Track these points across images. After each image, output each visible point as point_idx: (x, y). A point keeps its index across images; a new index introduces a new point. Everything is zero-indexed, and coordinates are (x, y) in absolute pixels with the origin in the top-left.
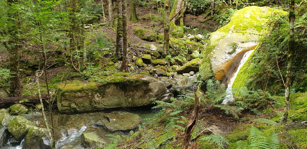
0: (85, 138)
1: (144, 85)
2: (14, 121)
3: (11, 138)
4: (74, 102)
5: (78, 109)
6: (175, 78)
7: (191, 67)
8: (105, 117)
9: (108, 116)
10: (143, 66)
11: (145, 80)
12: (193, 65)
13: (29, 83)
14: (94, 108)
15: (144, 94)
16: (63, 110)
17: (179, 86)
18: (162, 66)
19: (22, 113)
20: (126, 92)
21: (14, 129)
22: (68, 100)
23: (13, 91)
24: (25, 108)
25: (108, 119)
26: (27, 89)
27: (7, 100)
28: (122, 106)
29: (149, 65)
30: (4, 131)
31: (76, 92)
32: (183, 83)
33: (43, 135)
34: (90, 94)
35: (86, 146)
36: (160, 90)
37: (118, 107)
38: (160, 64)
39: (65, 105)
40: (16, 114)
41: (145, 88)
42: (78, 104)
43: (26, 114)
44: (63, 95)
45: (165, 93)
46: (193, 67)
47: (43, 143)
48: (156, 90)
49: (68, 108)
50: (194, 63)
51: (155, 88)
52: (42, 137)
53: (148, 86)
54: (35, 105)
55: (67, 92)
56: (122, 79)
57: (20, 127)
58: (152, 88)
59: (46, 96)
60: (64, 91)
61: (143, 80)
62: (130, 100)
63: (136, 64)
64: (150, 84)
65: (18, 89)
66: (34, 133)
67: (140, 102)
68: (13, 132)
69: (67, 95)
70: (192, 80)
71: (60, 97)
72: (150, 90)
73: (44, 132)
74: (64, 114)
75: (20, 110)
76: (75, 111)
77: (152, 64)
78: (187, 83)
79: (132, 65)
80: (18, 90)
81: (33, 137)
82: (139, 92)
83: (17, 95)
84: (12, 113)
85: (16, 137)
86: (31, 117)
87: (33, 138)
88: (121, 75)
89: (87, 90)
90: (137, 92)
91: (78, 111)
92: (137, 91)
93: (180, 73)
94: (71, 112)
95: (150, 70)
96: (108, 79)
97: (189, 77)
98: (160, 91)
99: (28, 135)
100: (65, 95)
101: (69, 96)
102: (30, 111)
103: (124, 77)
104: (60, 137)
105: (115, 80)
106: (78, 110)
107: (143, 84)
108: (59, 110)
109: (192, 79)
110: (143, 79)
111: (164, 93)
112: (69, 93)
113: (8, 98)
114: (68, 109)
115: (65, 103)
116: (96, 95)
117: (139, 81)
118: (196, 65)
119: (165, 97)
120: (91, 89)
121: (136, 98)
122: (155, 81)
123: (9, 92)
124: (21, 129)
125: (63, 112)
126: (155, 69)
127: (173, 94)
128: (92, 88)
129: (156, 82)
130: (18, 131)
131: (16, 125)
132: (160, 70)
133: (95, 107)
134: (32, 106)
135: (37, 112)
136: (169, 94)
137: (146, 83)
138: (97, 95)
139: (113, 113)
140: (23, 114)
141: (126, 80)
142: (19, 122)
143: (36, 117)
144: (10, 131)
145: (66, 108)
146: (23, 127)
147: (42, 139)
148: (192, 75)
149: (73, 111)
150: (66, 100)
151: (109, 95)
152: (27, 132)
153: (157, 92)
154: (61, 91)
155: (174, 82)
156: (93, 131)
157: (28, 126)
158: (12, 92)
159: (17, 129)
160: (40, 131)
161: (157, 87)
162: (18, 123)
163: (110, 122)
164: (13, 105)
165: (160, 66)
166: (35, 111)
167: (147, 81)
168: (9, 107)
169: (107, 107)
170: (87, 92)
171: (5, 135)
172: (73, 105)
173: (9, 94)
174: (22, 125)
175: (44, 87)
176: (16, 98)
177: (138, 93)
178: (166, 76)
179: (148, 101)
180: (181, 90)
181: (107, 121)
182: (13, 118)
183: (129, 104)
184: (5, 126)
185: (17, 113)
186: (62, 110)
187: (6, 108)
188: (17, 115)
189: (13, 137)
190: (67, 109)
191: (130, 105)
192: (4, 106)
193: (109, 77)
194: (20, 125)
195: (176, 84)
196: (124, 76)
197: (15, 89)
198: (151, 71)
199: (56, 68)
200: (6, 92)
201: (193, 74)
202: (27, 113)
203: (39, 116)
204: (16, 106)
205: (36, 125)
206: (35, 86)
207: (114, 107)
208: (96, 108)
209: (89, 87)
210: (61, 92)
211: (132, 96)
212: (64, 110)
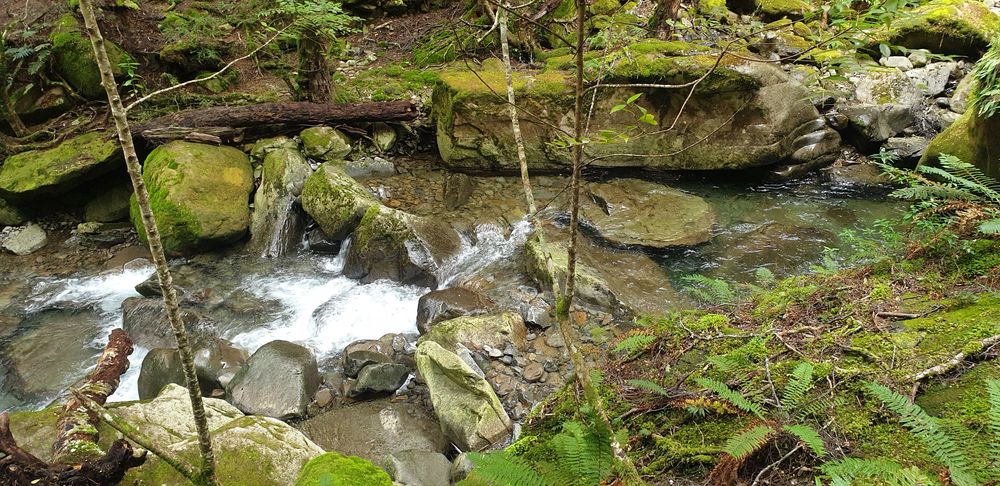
0: (537, 261)
1: (739, 94)
2: (316, 181)
3: (311, 229)
4: (493, 137)
5: (503, 162)
6: (846, 75)
7: (922, 31)
8: (591, 197)
9: (601, 194)
10: (723, 21)
11: (747, 72)
12: (932, 22)
13: (346, 61)
14: (554, 162)
15: (733, 125)
16: (457, 161)
17: (865, 105)
18: (799, 24)
19: (336, 156)
20: (666, 113)
21: (320, 206)
22: (475, 127)
23: (307, 83)
24: (342, 141)
25: (601, 203)
26: (343, 80)
27: (294, 111)
28: (645, 164)
29: (746, 18)
30: (288, 206)
31: (500, 104)
32: (881, 93)
33: (407, 234)
34: (545, 111)
35: (541, 285)
36: (792, 115)
37: (631, 164)
38: (791, 17)
39: (463, 144)
40: (319, 159)
41: (740, 105)
42: (506, 145)
43: (348, 162)
44: (458, 108)
45: (811, 128)
46: (932, 33)
47: (407, 258)
48: (782, 116)
49: (473, 154)
50: (941, 17)
51: (780, 108)
52: (403, 238)
53: (754, 97)
54: (371, 136)
55: (472, 100)
56: (660, 66)
57: (336, 201)
58: (770, 104)
59: (406, 108)
60: (462, 94)
61: (740, 75)
62: (678, 143)
63: (699, 12)
64: (763, 92)
65: (323, 79)
66: (379, 224)
67: (714, 157)
68: (317, 212)
69: (473, 109)
70: (921, 87)
71: (448, 115)
72: (760, 114)
73: (409, 226)
74: (461, 172)
75: (329, 146)
76: (492, 167)
77: (757, 15)
78: (896, 95)
79: (685, 13)
80: (321, 82)
81: (376, 235)
82: (714, 117)
83: (318, 99)
84: (307, 152)
85: (327, 231)
86: (362, 172)
87: (377, 239)
88: (658, 50)
89: (537, 99)
90: (706, 118)
91: (502, 167)
92: (709, 113)
93: (872, 52)
94: (482, 168)
95: (753, 36)
96: (609, 64)
97: (909, 74)
98: (793, 121)
99: (361, 228)
100: (467, 111)
101: (479, 113)
102: (358, 151)
103: (669, 59)
104: (454, 247)
105: (635, 69)
106: (501, 163)
107: (736, 89)
108: (445, 157)
109: (919, 82)
110: (740, 69)
111: (806, 128)
112: (480, 103)
113: (295, 105)
114: (470, 158)
115: (466, 138)
116: (564, 118)
117: (726, 78)
118: (946, 26)
119: (806, 142)
120: (551, 96)
121: (701, 138)
122: (780, 80)
123: (296, 85)
124: (339, 206)
125: (455, 167)
126: (771, 35)
127: (838, 135)
128: (554, 93)
129: (784, 85)
130: (332, 212)
131: (326, 193)
132: (790, 39)
133: (557, 157)
134: (361, 136)
135: (377, 158)
136: (823, 133)
137: (749, 86)
138: (569, 119)
139: (615, 185)
140: (339, 161)
141: (674, 70)
142: (333, 183)
143: (375, 173)
144: (306, 208)
145: (466, 153)
146: (344, 203)
147: (403, 245)
148: (922, 65)
149: (485, 164)
150: (468, 125)
151: (608, 121)
152: (358, 218)
153: (785, 121)
154: (452, 96)
155: (844, 88)
156: (559, 239)
157: (359, 201)
158: (306, 85)
159: (328, 206)
160: (398, 221)
161: (785, 104)
162: (330, 189)
163: (608, 214)
164: (311, 129)
165: (790, 21)
166: (371, 153)
167: (753, 80)
168: (298, 134)
169: (597, 163)
170: (537, 105)
171: (294, 219)
172: (489, 147)
173: (296, 92)
174: (343, 194)
175: (393, 76)
176: (316, 106)
177: (709, 122)
178: (811, 62)
179: (746, 152)
180: (875, 120)
181: (598, 210)
182: (310, 170)
183: (673, 160)
184: (291, 190)
185: (323, 155)
186: (453, 160)
187: (290, 136)
188: (323, 161)
189: (316, 226)
190: (468, 158)
191: (677, 161)
192: (284, 128)
193: (610, 57)
194: (335, 195)
195: (851, 96)
196: (667, 54)
197: (313, 76)
198: (755, 41)
199: (425, 12)
200: (289, 84)
201: (923, 60)
202: (348, 158)
203: (383, 171)
204: (317, 131)
205: (381, 199)
206: (365, 72)
207: (619, 164)
208: (560, 163)
209: (544, 88)
210: (455, 98)
211: (688, 131)
212: (460, 161)
